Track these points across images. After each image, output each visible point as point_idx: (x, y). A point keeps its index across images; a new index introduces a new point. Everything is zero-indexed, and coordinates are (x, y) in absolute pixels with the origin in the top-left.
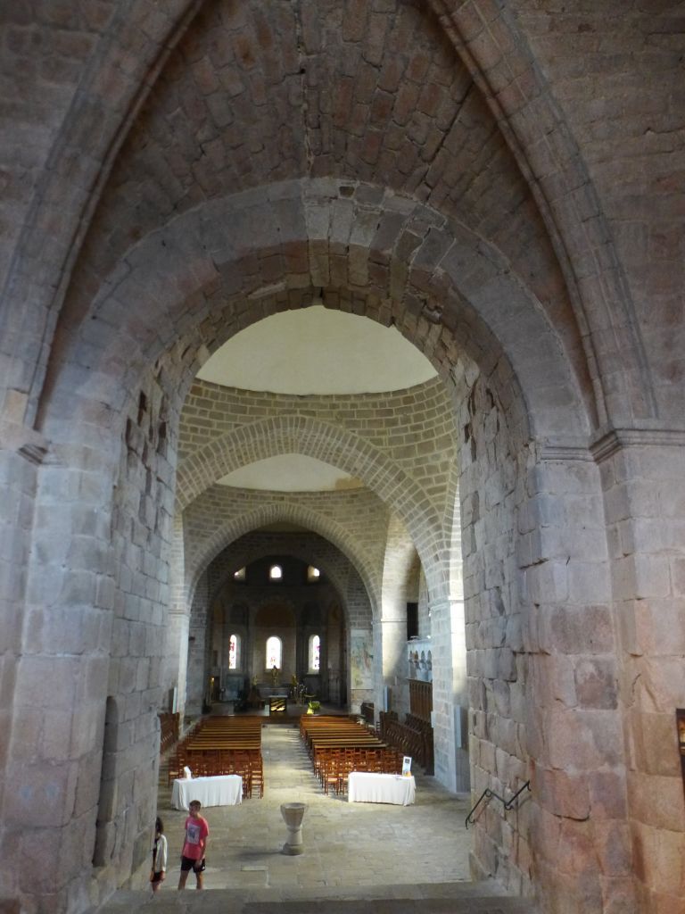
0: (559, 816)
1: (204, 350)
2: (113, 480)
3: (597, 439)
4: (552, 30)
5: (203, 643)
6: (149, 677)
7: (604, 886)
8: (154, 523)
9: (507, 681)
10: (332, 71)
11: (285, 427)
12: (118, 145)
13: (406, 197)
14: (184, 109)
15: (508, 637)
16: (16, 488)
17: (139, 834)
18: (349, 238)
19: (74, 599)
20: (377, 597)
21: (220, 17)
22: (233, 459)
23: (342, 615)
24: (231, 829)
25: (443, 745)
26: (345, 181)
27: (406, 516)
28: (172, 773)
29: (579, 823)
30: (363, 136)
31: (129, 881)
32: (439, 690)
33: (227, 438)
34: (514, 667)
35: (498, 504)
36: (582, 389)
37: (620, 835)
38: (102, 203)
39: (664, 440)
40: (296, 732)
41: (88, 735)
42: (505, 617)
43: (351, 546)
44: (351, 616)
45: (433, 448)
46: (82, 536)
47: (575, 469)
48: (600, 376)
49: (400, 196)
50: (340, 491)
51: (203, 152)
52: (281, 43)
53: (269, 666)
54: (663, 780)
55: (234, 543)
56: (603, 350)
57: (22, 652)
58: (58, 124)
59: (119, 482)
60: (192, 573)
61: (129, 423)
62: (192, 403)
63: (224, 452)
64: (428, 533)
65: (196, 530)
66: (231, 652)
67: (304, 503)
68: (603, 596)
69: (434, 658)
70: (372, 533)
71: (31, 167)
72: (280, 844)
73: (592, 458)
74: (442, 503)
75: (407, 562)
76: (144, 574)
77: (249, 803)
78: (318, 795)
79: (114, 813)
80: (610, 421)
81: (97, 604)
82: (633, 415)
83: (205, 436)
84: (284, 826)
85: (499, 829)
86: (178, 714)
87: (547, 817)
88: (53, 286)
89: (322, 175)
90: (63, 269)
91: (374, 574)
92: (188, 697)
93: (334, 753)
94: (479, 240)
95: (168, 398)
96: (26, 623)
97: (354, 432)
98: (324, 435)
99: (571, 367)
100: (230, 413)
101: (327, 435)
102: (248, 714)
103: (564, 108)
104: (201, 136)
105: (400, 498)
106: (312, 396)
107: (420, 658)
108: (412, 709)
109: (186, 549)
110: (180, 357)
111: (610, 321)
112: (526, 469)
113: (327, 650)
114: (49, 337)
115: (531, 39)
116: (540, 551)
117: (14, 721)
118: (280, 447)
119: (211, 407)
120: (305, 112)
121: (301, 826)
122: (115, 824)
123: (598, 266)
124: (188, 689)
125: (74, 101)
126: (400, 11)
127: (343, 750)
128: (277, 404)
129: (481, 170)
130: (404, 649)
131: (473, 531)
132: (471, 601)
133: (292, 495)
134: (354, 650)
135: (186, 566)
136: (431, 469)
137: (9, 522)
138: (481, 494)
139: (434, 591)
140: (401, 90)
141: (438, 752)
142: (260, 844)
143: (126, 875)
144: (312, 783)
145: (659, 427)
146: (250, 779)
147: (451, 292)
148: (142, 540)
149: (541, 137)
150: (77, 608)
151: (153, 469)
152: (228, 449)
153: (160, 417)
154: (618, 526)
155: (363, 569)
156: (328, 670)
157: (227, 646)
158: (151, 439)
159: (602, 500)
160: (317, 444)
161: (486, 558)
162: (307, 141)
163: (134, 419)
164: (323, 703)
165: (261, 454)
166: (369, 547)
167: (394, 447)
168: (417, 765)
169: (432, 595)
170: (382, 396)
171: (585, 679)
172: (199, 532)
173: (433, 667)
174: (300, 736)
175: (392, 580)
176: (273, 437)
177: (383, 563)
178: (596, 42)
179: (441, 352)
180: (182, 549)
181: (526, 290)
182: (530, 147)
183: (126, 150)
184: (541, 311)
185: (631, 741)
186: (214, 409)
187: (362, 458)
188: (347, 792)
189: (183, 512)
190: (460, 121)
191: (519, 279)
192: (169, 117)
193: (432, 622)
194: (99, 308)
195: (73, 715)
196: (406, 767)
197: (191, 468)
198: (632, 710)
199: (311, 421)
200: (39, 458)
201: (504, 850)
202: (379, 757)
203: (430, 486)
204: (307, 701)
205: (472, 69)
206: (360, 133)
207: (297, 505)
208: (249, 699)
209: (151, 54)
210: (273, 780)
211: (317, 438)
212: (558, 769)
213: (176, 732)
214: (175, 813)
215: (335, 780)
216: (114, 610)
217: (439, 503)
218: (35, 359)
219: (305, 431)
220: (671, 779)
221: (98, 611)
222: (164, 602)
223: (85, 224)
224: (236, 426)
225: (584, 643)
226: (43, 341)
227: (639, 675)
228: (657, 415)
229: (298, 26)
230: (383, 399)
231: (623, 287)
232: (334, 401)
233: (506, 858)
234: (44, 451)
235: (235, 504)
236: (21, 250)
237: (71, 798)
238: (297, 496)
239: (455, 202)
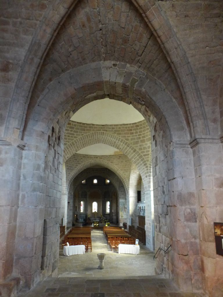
0: (179, 254)
1: (71, 112)
2: (45, 154)
3: (191, 141)
4: (177, 17)
5: (72, 204)
6: (56, 214)
7: (192, 275)
8: (57, 167)
9: (165, 215)
10: (110, 30)
11: (98, 135)
12: (45, 54)
13: (133, 67)
14: (65, 42)
15: (166, 201)
16: (17, 157)
17: (54, 261)
18: (116, 80)
19: (34, 190)
20: (128, 189)
21: (75, 15)
22: (81, 145)
23: (117, 195)
24: (81, 262)
25: (149, 236)
26: (114, 62)
27: (137, 163)
28: (63, 244)
29: (185, 256)
30: (119, 49)
31: (51, 275)
32: (147, 218)
33: (79, 139)
34: (167, 211)
35: (163, 160)
36: (187, 126)
37: (197, 260)
38: (41, 71)
39: (211, 142)
40: (102, 232)
41: (39, 231)
42: (165, 195)
43: (119, 173)
44: (119, 195)
45: (145, 141)
46: (36, 171)
47: (185, 150)
48: (192, 122)
49: (131, 66)
50: (116, 155)
51: (71, 54)
52: (94, 22)
53: (93, 211)
54: (210, 243)
55: (82, 172)
56: (193, 114)
57: (19, 206)
58: (27, 48)
59: (47, 155)
60: (69, 181)
61: (49, 136)
62: (68, 128)
63: (78, 143)
64: (144, 169)
65: (70, 168)
66: (81, 207)
67: (104, 159)
68: (193, 189)
69: (146, 208)
70: (126, 169)
71: (19, 61)
72: (97, 266)
73: (190, 147)
74: (148, 159)
75: (137, 178)
76: (54, 183)
77: (87, 254)
78: (109, 251)
79: (46, 255)
80: (195, 136)
81: (41, 192)
82: (202, 134)
83: (72, 138)
84: (98, 260)
85: (163, 260)
86: (65, 226)
87: (176, 255)
88: (27, 97)
89: (107, 60)
90: (29, 92)
91: (127, 182)
92: (68, 221)
93: (114, 238)
94: (156, 80)
95: (61, 128)
96: (20, 197)
97: (120, 136)
98: (110, 138)
99: (184, 119)
100: (80, 131)
101: (111, 137)
102: (87, 226)
103: (181, 40)
104: (70, 50)
105: (134, 157)
106: (106, 125)
107: (141, 208)
108: (139, 224)
109: (66, 175)
110: (64, 115)
111: (195, 106)
112: (170, 150)
113: (112, 206)
114: (26, 112)
115: (170, 20)
116: (174, 175)
117: (17, 226)
118: (96, 142)
119: (74, 129)
120: (102, 42)
121: (104, 260)
122: (47, 258)
123: (191, 89)
124: (68, 219)
125: (32, 41)
126: (130, 12)
127: (117, 237)
128: (95, 128)
129: (156, 59)
130: (136, 206)
131: (156, 168)
132: (155, 190)
133: (100, 157)
134: (121, 206)
135: (66, 180)
136: (145, 148)
137: (15, 168)
138: (158, 157)
139: (146, 187)
140: (131, 35)
141: (147, 238)
142: (91, 266)
143: (50, 273)
144: (107, 248)
145: (210, 138)
146: (88, 246)
147: (147, 96)
148: (53, 172)
149: (174, 50)
150: (35, 193)
151: (57, 150)
152: (80, 142)
153: (58, 134)
154: (197, 167)
155: (123, 180)
156: (112, 212)
157: (80, 205)
158: (56, 141)
159: (193, 160)
160: (108, 140)
161: (160, 177)
162: (102, 50)
163: (51, 136)
164: (111, 223)
165: (90, 144)
166: (125, 173)
167: (132, 141)
168: (140, 242)
169: (145, 189)
170: (129, 125)
171: (187, 214)
172: (70, 169)
173: (146, 211)
174: (103, 233)
175: (132, 184)
176: (94, 138)
177: (129, 178)
178: (190, 20)
179: (146, 113)
180: (65, 174)
181: (170, 95)
182: (170, 53)
183: (48, 55)
184: (175, 102)
185: (201, 232)
186: (75, 130)
187: (122, 145)
188: (118, 250)
189: (65, 162)
190: (149, 44)
191: (168, 92)
192: (60, 45)
193: (145, 197)
194: (40, 102)
195: (34, 224)
196: (137, 242)
197: (68, 149)
198: (201, 223)
199: (106, 133)
200: (23, 148)
201: (164, 266)
202: (128, 240)
203: (144, 154)
204: (105, 222)
205: (152, 30)
206: (118, 48)
207: (102, 160)
208: (87, 222)
209: (55, 27)
210: (95, 247)
211: (108, 138)
212: (179, 240)
213: (64, 232)
214: (64, 257)
215: (114, 247)
216: (46, 193)
217: (147, 159)
218: (21, 119)
219: (104, 136)
220: (212, 243)
221: (41, 194)
222: (60, 191)
223: (36, 78)
224: (82, 135)
225: (187, 203)
226: (24, 113)
227: (203, 212)
228: (209, 134)
229: (99, 16)
230: (129, 126)
231: (199, 95)
232: (113, 127)
233: (165, 268)
234: (24, 146)
235: (82, 159)
236: (17, 86)
237: (34, 249)
238: (102, 157)
239: (148, 68)
